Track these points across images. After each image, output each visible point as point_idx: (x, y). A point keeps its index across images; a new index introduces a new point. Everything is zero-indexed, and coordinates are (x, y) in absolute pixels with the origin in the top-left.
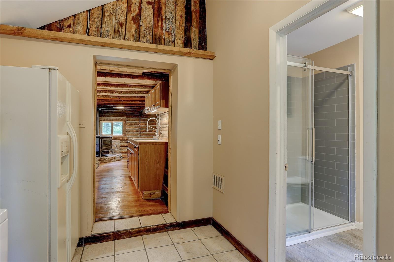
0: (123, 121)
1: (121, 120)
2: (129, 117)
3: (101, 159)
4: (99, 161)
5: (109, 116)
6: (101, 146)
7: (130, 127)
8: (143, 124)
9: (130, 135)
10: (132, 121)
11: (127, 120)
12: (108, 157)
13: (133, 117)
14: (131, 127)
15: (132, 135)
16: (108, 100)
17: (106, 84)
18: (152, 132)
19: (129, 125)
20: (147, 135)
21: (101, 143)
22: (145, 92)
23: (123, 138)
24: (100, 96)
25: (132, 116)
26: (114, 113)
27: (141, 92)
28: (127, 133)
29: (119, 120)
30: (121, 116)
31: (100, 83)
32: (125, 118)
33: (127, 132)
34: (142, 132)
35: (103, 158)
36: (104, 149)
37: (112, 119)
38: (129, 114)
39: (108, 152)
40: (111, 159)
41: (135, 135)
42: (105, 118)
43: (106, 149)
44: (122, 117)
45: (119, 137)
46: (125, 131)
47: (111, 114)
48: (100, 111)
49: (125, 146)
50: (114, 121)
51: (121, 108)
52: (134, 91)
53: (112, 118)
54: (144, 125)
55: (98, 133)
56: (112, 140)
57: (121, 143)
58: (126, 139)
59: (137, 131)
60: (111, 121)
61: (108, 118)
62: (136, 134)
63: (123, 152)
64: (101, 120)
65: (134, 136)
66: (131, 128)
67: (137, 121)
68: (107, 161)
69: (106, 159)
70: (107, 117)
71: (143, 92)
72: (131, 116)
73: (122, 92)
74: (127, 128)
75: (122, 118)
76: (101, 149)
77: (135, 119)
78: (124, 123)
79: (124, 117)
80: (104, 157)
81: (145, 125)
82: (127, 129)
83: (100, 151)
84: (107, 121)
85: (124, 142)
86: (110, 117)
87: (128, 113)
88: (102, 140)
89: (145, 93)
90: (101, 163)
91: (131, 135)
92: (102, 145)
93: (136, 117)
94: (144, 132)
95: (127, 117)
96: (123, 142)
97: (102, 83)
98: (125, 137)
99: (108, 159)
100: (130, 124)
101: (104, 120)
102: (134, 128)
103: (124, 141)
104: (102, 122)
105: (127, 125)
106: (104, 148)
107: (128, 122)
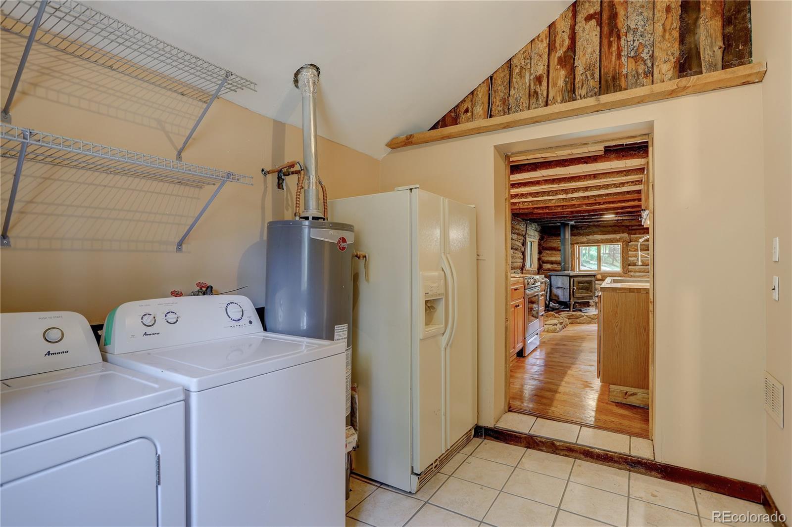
0: (621, 243)
1: (617, 241)
2: (635, 234)
3: (573, 315)
4: (567, 320)
5: (593, 234)
6: (573, 292)
9: (637, 272)
11: (631, 241)
12: (586, 314)
15: (643, 272)
16: (574, 205)
17: (550, 180)
19: (635, 251)
21: (573, 286)
22: (636, 181)
24: (554, 201)
26: (602, 229)
27: (627, 182)
28: (629, 267)
29: (611, 241)
30: (617, 232)
31: (539, 181)
32: (625, 235)
33: (629, 265)
35: (576, 315)
36: (578, 298)
37: (598, 240)
38: (635, 227)
39: (587, 304)
40: (593, 319)
42: (585, 239)
43: (583, 298)
44: (618, 234)
45: (612, 274)
46: (627, 264)
47: (595, 229)
48: (572, 226)
50: (602, 243)
51: (610, 217)
52: (613, 184)
53: (598, 237)
55: (569, 266)
56: (597, 282)
60: (595, 243)
61: (591, 237)
64: (577, 243)
68: (584, 321)
69: (581, 317)
70: (588, 237)
71: (632, 182)
72: (638, 231)
73: (589, 189)
74: (631, 257)
75: (618, 236)
76: (573, 297)
78: (623, 247)
79: (623, 233)
80: (579, 313)
82: (630, 259)
83: (571, 301)
84: (589, 243)
86: (595, 236)
87: (632, 226)
88: (574, 280)
89: (637, 183)
90: (571, 323)
91: (640, 272)
92: (574, 289)
95: (629, 234)
97: (543, 180)
98: (626, 275)
99: (585, 317)
101: (583, 243)
104: (579, 246)
105: (630, 251)
106: (577, 295)
107: (631, 243)
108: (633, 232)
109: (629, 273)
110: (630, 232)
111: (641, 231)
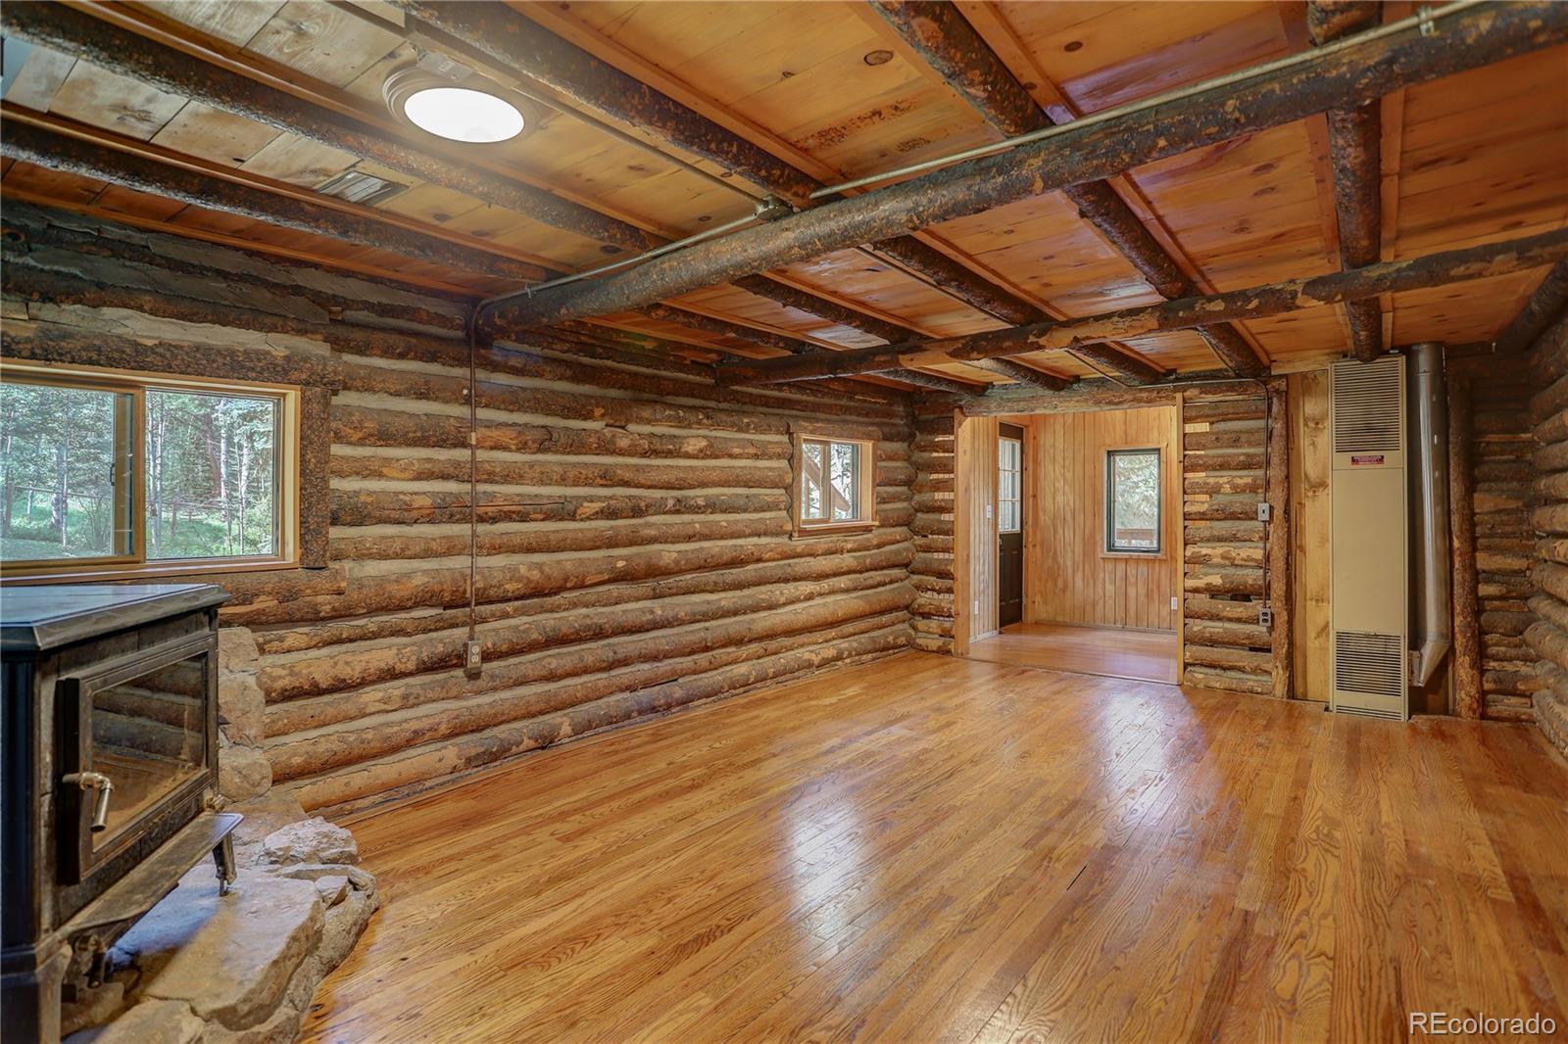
0: (293, 392)
1: (277, 372)
2: (360, 351)
5: (90, 295)
7: (375, 466)
8: (506, 436)
9: (371, 556)
10: (397, 394)
11: (344, 386)
13: (402, 356)
14: (387, 461)
15: (397, 556)
18: (572, 517)
19: (361, 443)
20: (530, 550)
23: (289, 595)
25: (400, 342)
26: (162, 274)
28: (335, 532)
30: (268, 320)
32: (316, 348)
33: (335, 521)
34: (494, 520)
37: (136, 345)
38: (362, 316)
41: (428, 554)
42: (11, 318)
44: (273, 329)
45: (248, 582)
47: (114, 270)
49: (316, 691)
53: (139, 326)
54: (506, 449)
57: (269, 659)
58: (326, 603)
59: (443, 511)
60: (112, 363)
62: (434, 546)
63: (297, 760)
65: (416, 564)
66: (380, 475)
67: (446, 401)
70: (47, 311)
72: (379, 336)
74: (341, 474)
75: (274, 345)
77: (427, 378)
78: (306, 415)
79: (302, 332)
81: (518, 450)
82: (335, 483)
84: (52, 359)
85: (304, 641)
86: (108, 312)
87: (346, 303)
91: (383, 556)
93: (432, 357)
94: (508, 517)
95: (336, 345)
96: (286, 644)
98: (321, 580)
100: (371, 425)
102: (419, 477)
103: (295, 636)
105: (339, 438)
107: (344, 399)
108: (358, 335)
109: (333, 565)
110: (341, 331)
111: (393, 339)
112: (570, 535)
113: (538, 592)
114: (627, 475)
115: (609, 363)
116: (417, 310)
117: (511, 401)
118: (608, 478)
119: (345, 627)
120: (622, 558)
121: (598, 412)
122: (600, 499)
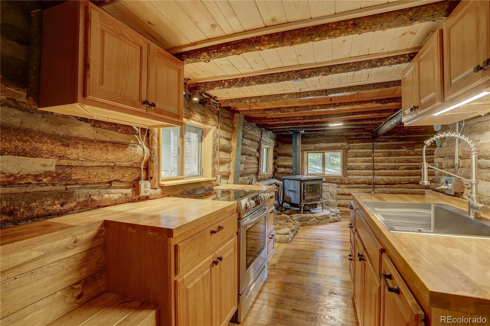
0: (342, 151)
1: (339, 149)
2: (353, 143)
3: (303, 218)
4: (298, 223)
5: (319, 142)
6: (304, 195)
7: (355, 161)
8: (380, 154)
9: (354, 175)
10: (358, 149)
11: (349, 149)
12: (315, 215)
13: (359, 143)
14: (357, 160)
15: (359, 175)
17: (277, 34)
18: (398, 169)
19: (352, 157)
20: (387, 175)
21: (304, 190)
22: (401, 56)
23: (341, 180)
24: (286, 96)
25: (358, 141)
26: (327, 137)
27: (388, 58)
28: (348, 171)
29: (334, 149)
30: (338, 141)
32: (345, 144)
33: (348, 169)
34: (378, 170)
35: (306, 217)
36: (308, 201)
37: (323, 147)
38: (353, 137)
39: (315, 206)
40: (321, 220)
41: (364, 175)
42: (312, 146)
43: (312, 200)
44: (339, 142)
45: (336, 178)
46: (345, 167)
47: (321, 139)
48: (303, 136)
49: (346, 195)
50: (326, 150)
51: (336, 125)
52: (367, 61)
53: (324, 145)
54: (380, 157)
55: (300, 171)
56: (323, 184)
57: (338, 189)
58: (347, 181)
59: (367, 168)
60: (321, 150)
61: (317, 145)
62: (366, 174)
63: (342, 204)
64: (306, 150)
65: (362, 177)
66: (356, 162)
67: (368, 149)
68: (313, 223)
69: (311, 219)
70: (315, 145)
71: (395, 57)
72: (355, 140)
73: (333, 70)
74: (349, 162)
75: (339, 145)
76: (304, 199)
77: (363, 145)
78: (343, 154)
79: (343, 142)
80: (308, 215)
81: (383, 157)
82: (348, 164)
83: (302, 204)
84: (315, 150)
85: (344, 187)
86: (320, 144)
87: (350, 136)
88: (304, 184)
89: (402, 59)
90: (302, 226)
91: (356, 175)
92: (304, 193)
93: (365, 142)
94: (381, 169)
95: (348, 143)
96: (342, 187)
98: (345, 178)
99: (314, 219)
100: (354, 155)
101: (311, 150)
102: (363, 162)
103: (343, 186)
104: (307, 153)
105: (349, 157)
106: (307, 198)
107: (350, 151)
108: (351, 141)
109: (348, 176)
110: (349, 141)
111: (357, 140)
112: (397, 173)
113: (388, 184)
114: (414, 160)
115: (409, 136)
116: (362, 134)
117: (382, 147)
118: (408, 161)
119: (351, 186)
120: (413, 179)
121: (404, 147)
122: (405, 166)
